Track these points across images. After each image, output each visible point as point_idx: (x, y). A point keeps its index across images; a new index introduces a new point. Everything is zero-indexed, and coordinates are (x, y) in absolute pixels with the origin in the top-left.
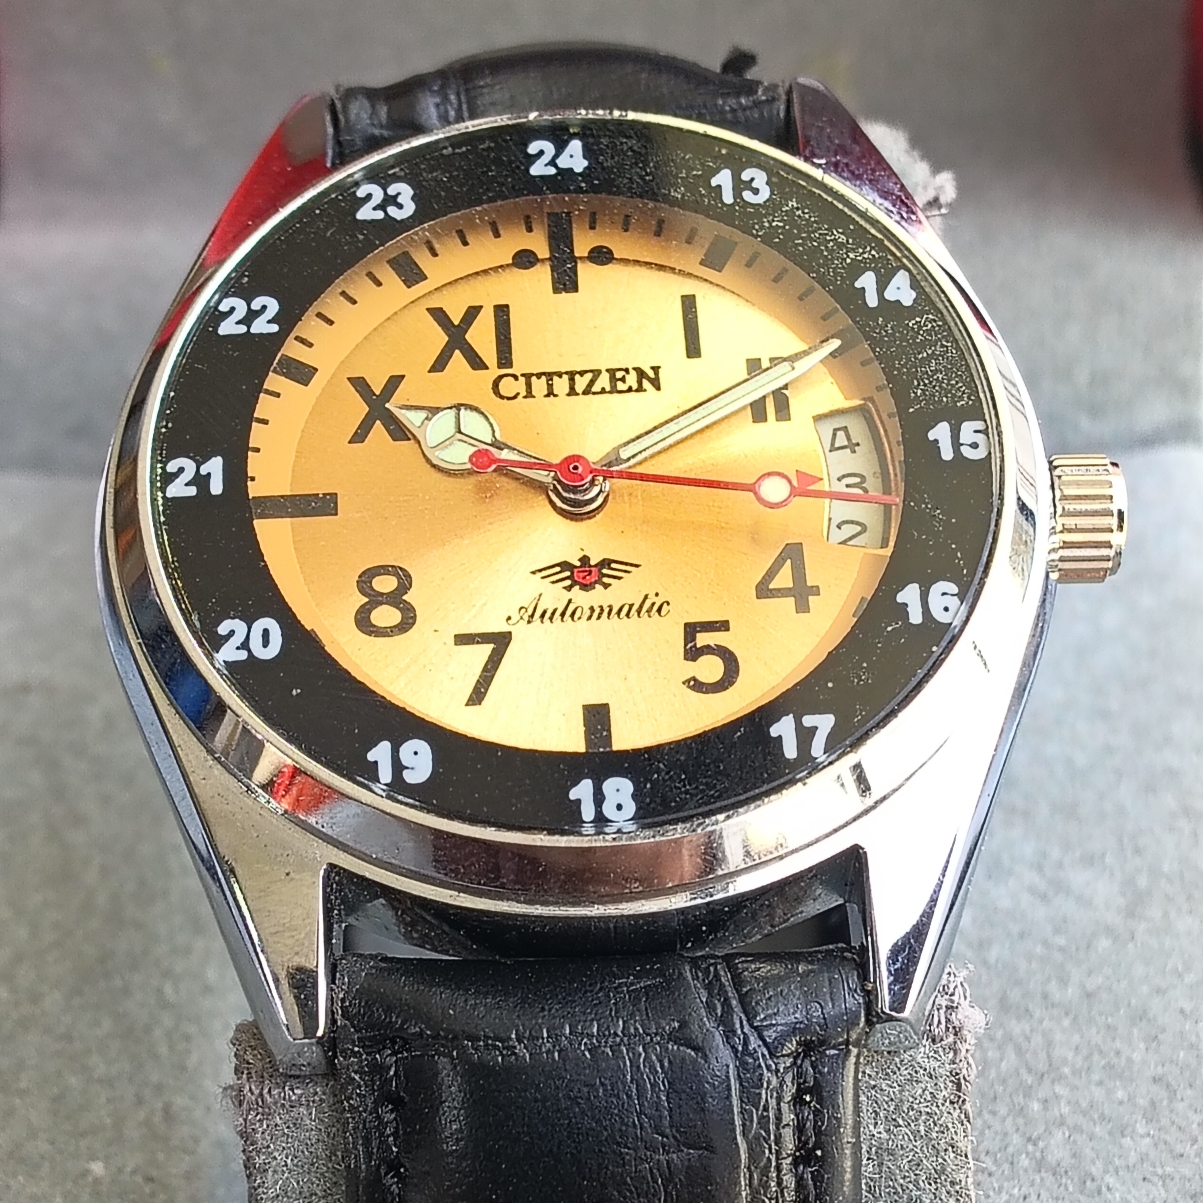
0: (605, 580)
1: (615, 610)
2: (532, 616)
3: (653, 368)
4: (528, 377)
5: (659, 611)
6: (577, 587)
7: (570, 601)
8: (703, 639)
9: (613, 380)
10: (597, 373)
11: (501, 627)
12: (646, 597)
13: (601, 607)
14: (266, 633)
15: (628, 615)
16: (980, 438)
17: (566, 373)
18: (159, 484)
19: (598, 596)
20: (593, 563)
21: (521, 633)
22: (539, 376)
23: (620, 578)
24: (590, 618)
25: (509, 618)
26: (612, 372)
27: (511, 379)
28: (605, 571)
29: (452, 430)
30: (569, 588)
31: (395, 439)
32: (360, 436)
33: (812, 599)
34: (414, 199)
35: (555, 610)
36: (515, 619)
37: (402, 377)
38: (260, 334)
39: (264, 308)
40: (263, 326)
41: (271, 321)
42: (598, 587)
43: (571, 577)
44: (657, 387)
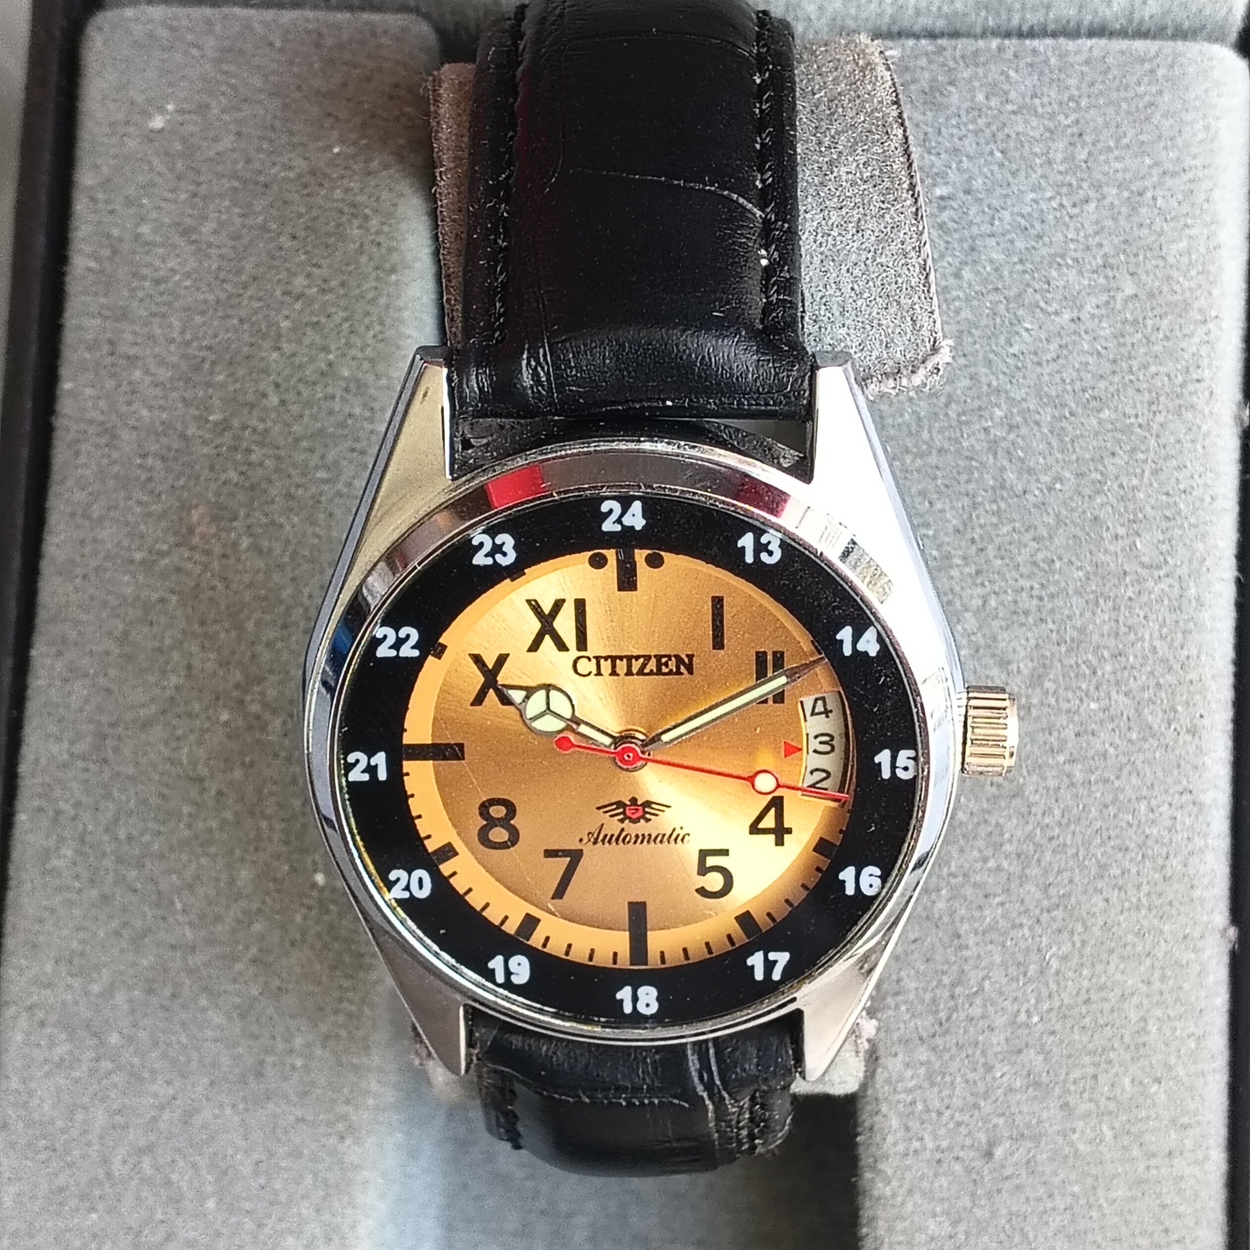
0: (648, 816)
1: (653, 837)
2: (596, 839)
3: (687, 656)
4: (598, 658)
5: (682, 840)
7: (623, 830)
8: (711, 861)
9: (659, 665)
10: (648, 658)
11: (576, 846)
12: (674, 829)
13: (643, 835)
14: (421, 881)
15: (661, 842)
16: (910, 764)
17: (626, 657)
18: (343, 772)
19: (642, 827)
20: (639, 803)
21: (589, 851)
22: (606, 658)
23: (656, 815)
24: (635, 842)
25: (581, 840)
26: (659, 658)
27: (586, 660)
28: (647, 810)
29: (544, 708)
30: (622, 821)
31: (503, 704)
32: (479, 700)
33: (786, 836)
34: (515, 548)
35: (612, 836)
36: (585, 840)
37: (508, 655)
38: (407, 658)
39: (408, 636)
40: (408, 651)
41: (413, 648)
42: (642, 821)
43: (624, 813)
44: (691, 672)
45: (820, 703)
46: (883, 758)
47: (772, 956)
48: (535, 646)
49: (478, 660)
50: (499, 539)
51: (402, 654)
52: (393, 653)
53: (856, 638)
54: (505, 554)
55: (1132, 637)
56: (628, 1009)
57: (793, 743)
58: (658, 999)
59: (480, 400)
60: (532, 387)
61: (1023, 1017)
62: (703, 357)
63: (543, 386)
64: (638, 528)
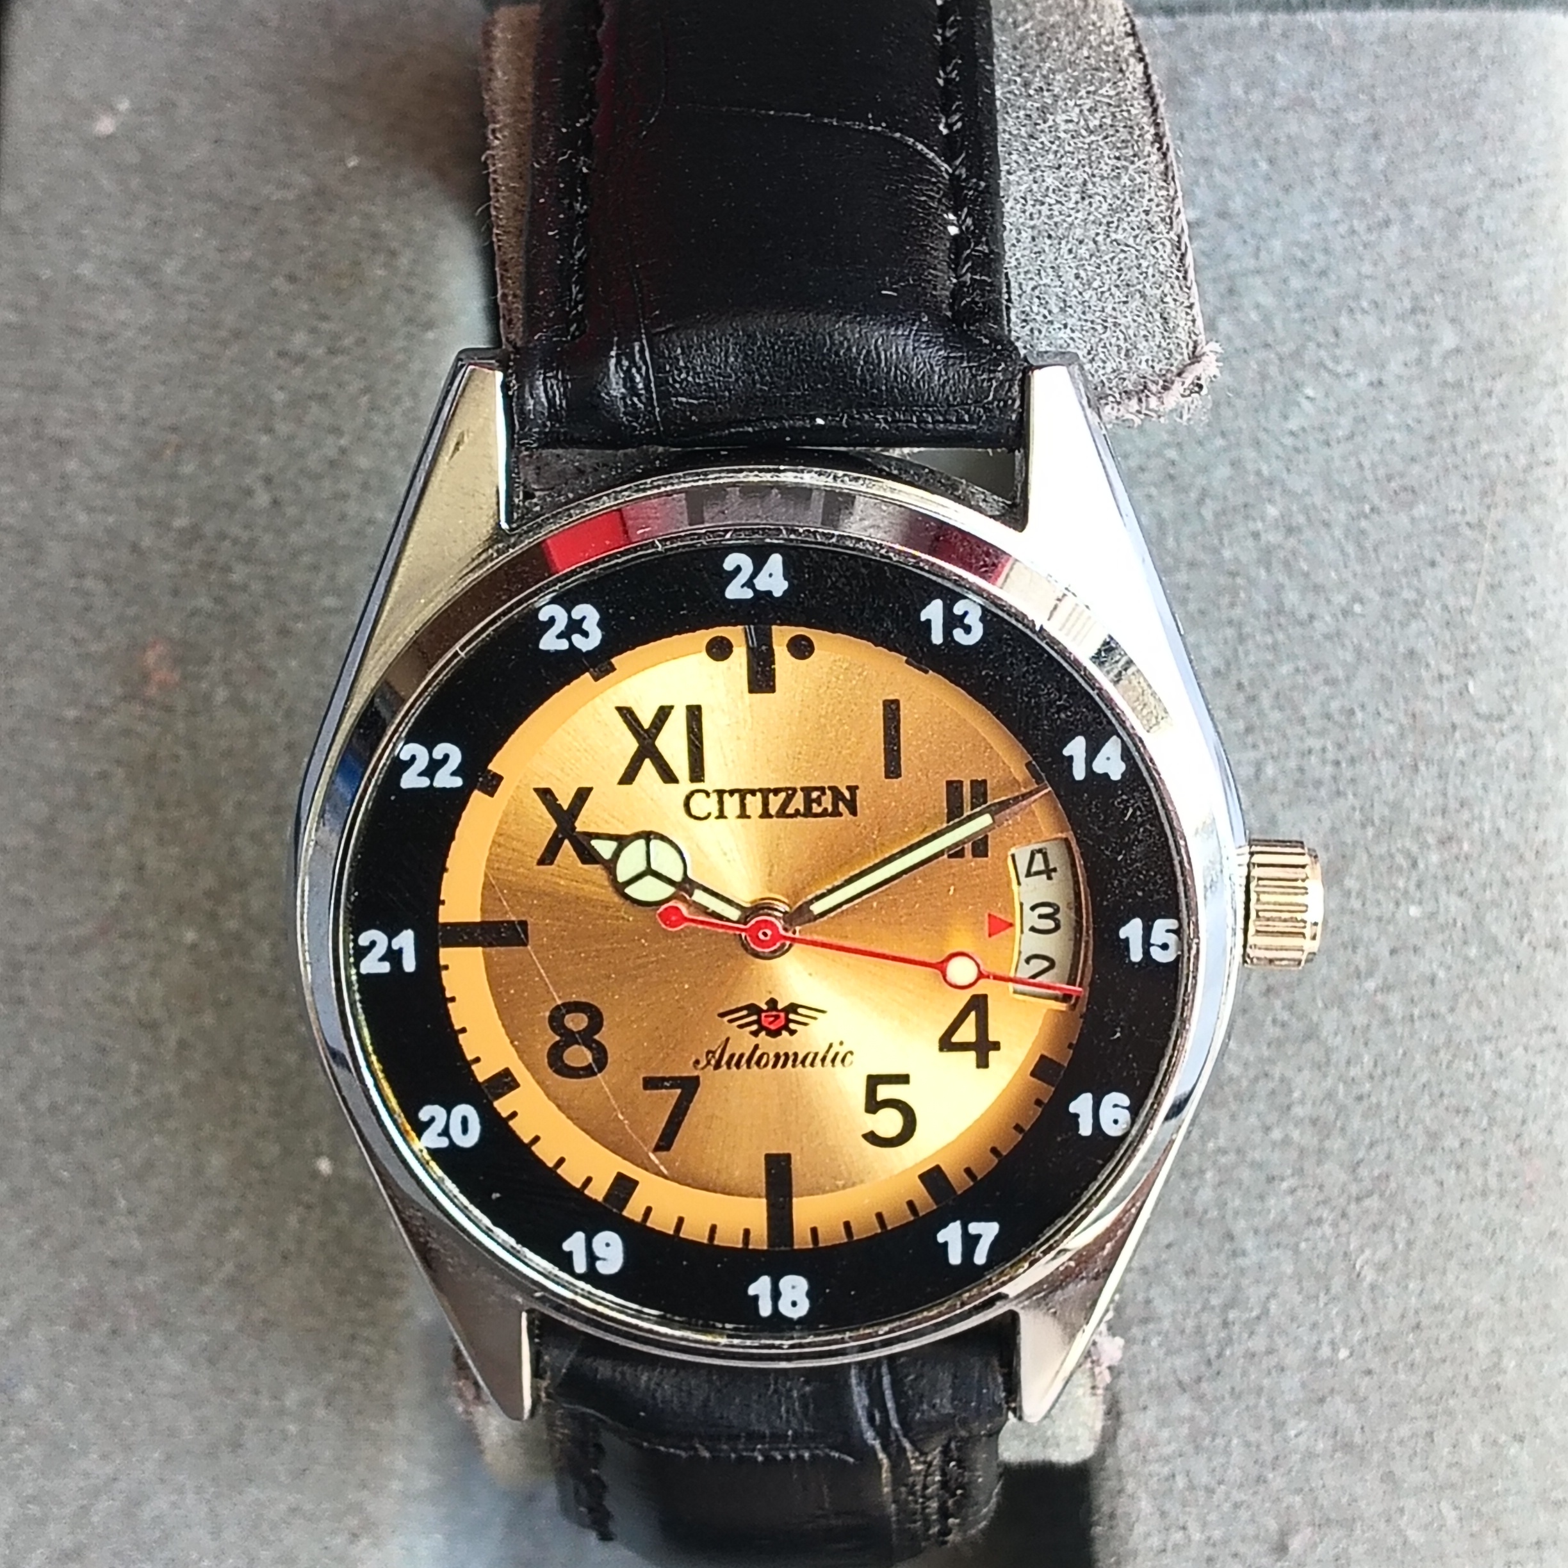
0: (792, 1026)
1: (800, 1058)
2: (719, 1061)
3: (849, 788)
4: (720, 793)
5: (843, 1060)
6: (763, 1033)
7: (756, 1047)
8: (884, 1092)
9: (808, 801)
10: (791, 793)
11: (688, 1072)
12: (831, 1046)
13: (786, 1055)
14: (465, 1121)
15: (812, 1064)
16: (1172, 939)
17: (760, 790)
18: (352, 960)
19: (784, 1043)
20: (780, 1006)
21: (708, 1077)
22: (732, 793)
23: (804, 1024)
24: (774, 1066)
25: (697, 1062)
26: (807, 791)
27: (703, 795)
28: (792, 1016)
29: (642, 866)
30: (755, 1034)
31: (584, 861)
32: (549, 856)
33: (992, 1055)
34: (600, 625)
35: (742, 1056)
36: (703, 1063)
37: (590, 790)
38: (444, 789)
39: (446, 757)
40: (446, 779)
41: (454, 774)
42: (785, 1033)
43: (758, 1022)
44: (854, 812)
45: (1039, 857)
46: (1132, 930)
47: (974, 1228)
48: (629, 777)
49: (546, 795)
50: (577, 612)
51: (437, 784)
52: (424, 782)
53: (1092, 753)
54: (585, 634)
55: (1466, 815)
56: (765, 1310)
57: (1002, 917)
58: (809, 1294)
59: (549, 419)
60: (623, 398)
61: (1325, 1351)
62: (869, 352)
63: (639, 396)
64: (778, 593)
